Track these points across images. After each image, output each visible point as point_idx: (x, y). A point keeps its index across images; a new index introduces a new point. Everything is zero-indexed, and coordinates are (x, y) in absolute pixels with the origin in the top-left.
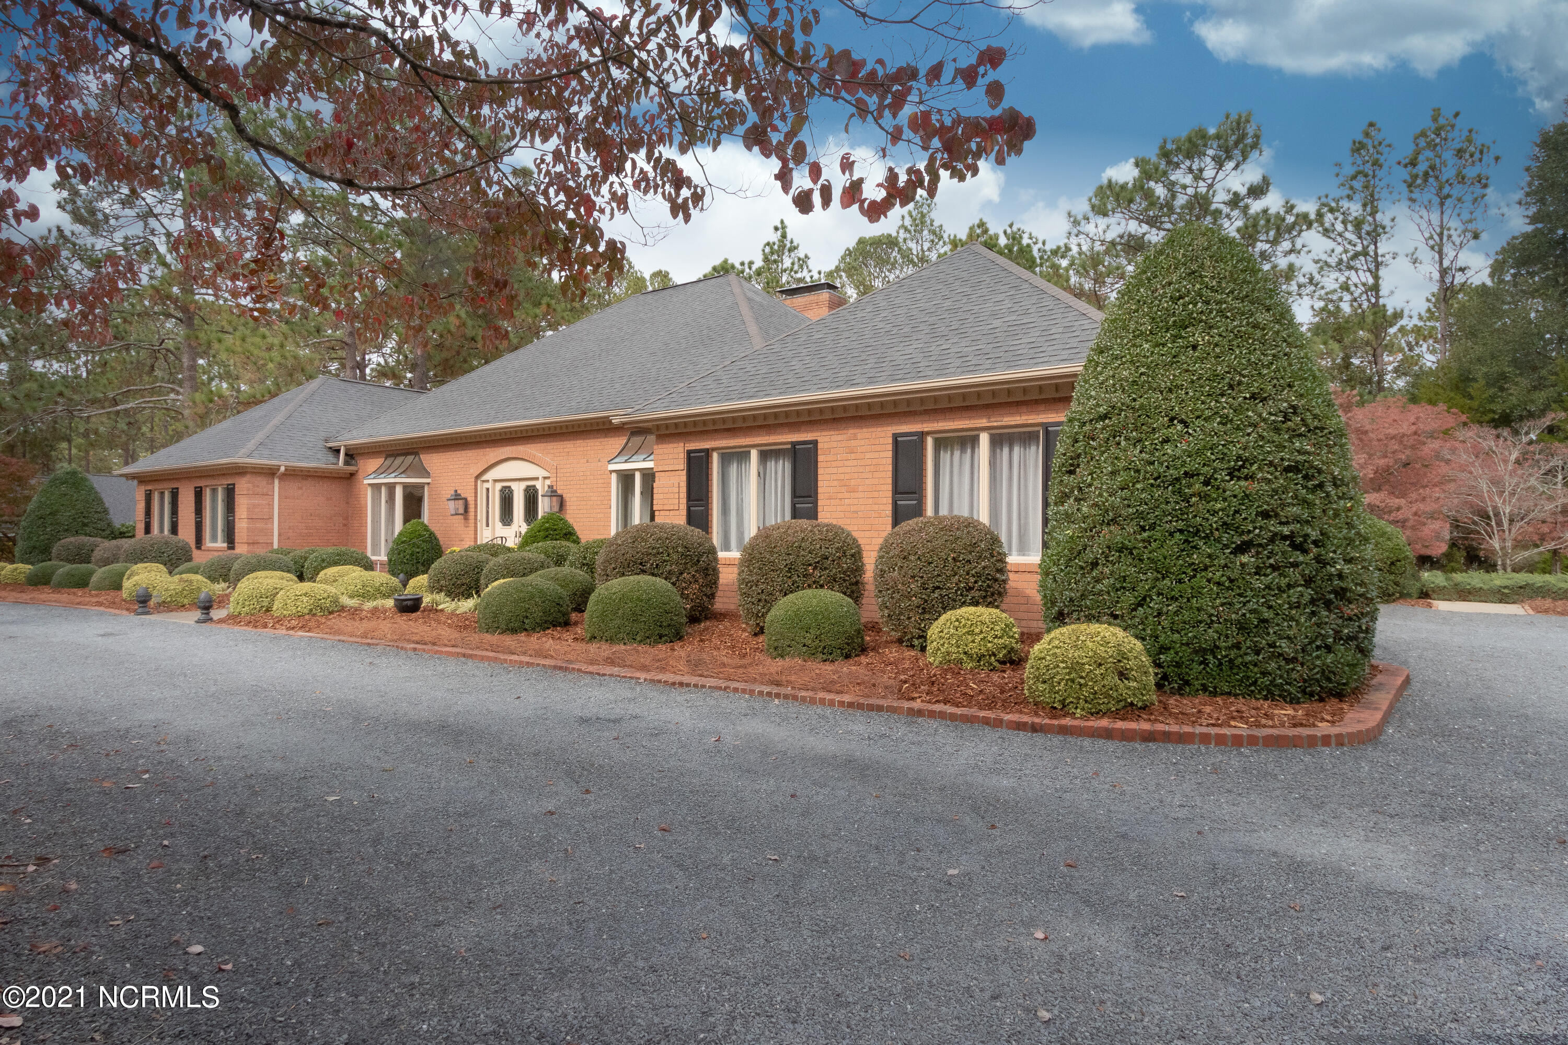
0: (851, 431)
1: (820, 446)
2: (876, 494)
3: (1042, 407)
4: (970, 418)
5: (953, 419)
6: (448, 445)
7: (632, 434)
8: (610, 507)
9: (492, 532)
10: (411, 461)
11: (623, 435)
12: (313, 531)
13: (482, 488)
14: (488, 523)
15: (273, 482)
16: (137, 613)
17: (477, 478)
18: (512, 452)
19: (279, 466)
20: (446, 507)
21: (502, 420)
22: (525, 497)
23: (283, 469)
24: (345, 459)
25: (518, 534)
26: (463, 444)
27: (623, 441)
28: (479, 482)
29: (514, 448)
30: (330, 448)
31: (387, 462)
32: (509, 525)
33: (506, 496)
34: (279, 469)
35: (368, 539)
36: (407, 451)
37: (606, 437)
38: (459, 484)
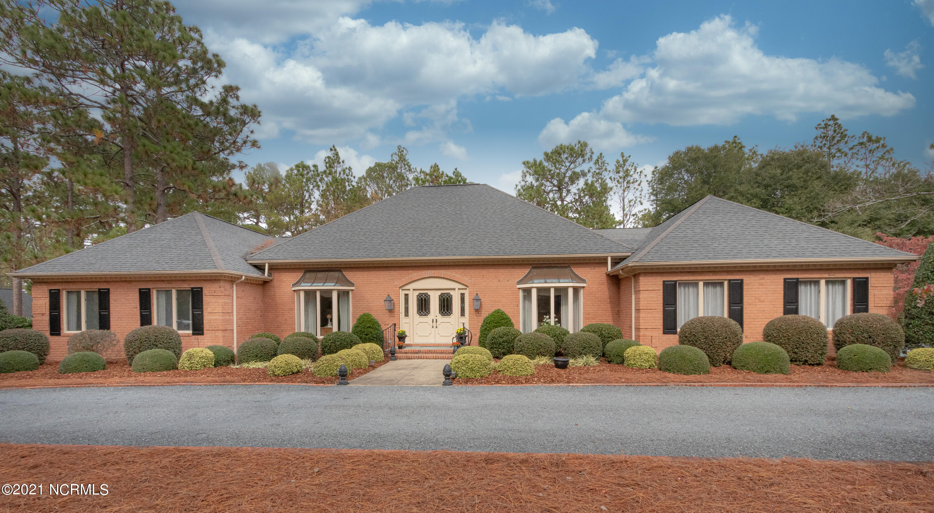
0: (762, 276)
1: (744, 281)
2: (773, 303)
3: (853, 271)
4: (821, 274)
5: (813, 274)
6: (372, 267)
7: (533, 268)
8: (517, 306)
9: (412, 320)
10: (337, 275)
11: (526, 268)
12: (249, 320)
13: (402, 294)
14: (407, 314)
15: (233, 287)
16: (341, 384)
17: (400, 288)
18: (434, 274)
19: (242, 276)
20: (371, 305)
21: (432, 255)
22: (440, 300)
23: (244, 278)
24: (268, 272)
25: (435, 321)
26: (388, 267)
27: (527, 271)
28: (401, 290)
29: (436, 271)
30: (250, 264)
31: (308, 275)
32: (425, 315)
33: (422, 299)
34: (241, 278)
35: (295, 325)
36: (330, 269)
37: (513, 268)
38: (384, 291)
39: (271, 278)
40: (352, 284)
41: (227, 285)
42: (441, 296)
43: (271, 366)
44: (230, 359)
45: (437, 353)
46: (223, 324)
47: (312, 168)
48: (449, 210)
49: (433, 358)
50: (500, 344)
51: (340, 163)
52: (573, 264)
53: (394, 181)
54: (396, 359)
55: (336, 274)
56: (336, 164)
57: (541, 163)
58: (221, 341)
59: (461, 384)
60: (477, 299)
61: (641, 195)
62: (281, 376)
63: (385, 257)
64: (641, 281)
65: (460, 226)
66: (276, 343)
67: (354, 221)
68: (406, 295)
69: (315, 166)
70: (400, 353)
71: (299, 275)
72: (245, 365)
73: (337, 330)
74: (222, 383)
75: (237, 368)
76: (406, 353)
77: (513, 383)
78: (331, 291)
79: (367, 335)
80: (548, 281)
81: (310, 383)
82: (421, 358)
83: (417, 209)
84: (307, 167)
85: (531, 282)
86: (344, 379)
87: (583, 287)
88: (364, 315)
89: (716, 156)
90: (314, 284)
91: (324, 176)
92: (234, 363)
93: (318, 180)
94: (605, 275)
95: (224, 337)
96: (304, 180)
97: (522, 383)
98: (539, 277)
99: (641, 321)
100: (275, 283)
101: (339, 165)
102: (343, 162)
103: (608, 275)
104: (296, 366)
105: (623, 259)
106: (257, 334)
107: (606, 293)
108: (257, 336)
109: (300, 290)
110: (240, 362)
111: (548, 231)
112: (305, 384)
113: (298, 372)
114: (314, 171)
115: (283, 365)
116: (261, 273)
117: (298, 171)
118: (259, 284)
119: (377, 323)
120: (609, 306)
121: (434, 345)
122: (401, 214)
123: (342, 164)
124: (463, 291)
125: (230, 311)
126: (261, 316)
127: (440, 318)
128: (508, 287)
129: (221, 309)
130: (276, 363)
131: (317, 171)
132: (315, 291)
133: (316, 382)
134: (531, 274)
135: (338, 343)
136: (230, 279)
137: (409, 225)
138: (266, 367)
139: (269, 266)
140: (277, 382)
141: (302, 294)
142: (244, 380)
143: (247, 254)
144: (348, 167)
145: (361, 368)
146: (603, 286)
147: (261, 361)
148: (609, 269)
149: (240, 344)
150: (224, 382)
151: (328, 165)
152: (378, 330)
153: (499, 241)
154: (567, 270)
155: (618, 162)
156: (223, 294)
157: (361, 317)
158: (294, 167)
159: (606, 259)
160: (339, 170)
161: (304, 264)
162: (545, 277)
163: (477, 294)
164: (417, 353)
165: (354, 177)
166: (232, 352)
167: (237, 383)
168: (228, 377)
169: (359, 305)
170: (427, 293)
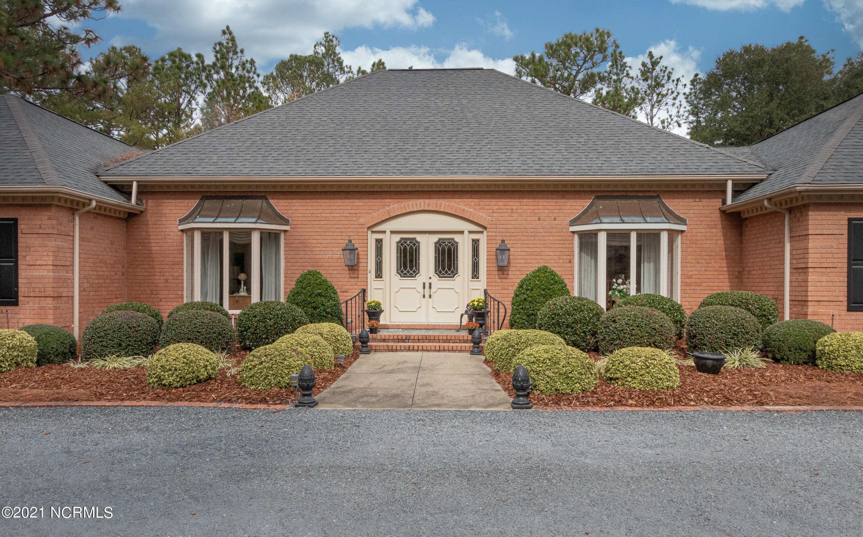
6: (321, 192)
7: (597, 198)
8: (570, 262)
9: (388, 284)
10: (260, 205)
11: (585, 198)
12: (101, 281)
13: (372, 238)
14: (379, 275)
15: (74, 219)
16: (301, 404)
17: (369, 228)
18: (429, 205)
19: (90, 200)
20: (317, 257)
21: (427, 172)
22: (437, 250)
23: (94, 203)
24: (137, 198)
25: (427, 286)
26: (348, 192)
27: (587, 203)
28: (369, 232)
29: (431, 201)
30: (105, 182)
31: (207, 204)
32: (411, 276)
33: (405, 248)
34: (89, 204)
35: (183, 290)
36: (246, 194)
37: (563, 198)
38: (340, 234)
39: (141, 208)
40: (285, 221)
41: (64, 216)
42: (438, 244)
43: (153, 367)
44: (67, 351)
45: (439, 341)
46: (55, 285)
47: (195, 59)
48: (440, 104)
49: (435, 350)
50: (568, 326)
51: (237, 53)
52: (665, 192)
53: (318, 85)
54: (368, 352)
55: (259, 203)
56: (231, 55)
57: (541, 59)
58: (51, 317)
59: (546, 405)
60: (503, 250)
61: (678, 112)
62: (176, 387)
63: (344, 173)
64: (810, 217)
65: (464, 129)
66: (155, 321)
67: (283, 118)
68: (379, 242)
69: (199, 56)
70: (375, 340)
71: (193, 203)
72: (98, 363)
73: (258, 300)
74: (53, 403)
75: (82, 369)
76: (384, 340)
77: (652, 403)
78: (248, 232)
79: (315, 308)
80: (625, 219)
81: (236, 402)
82: (413, 350)
83: (387, 103)
84: (188, 57)
85: (597, 220)
86: (309, 395)
87: (682, 232)
88: (310, 273)
89: (787, 60)
90: (219, 220)
91: (213, 72)
92: (76, 358)
93: (203, 78)
94: (718, 212)
95: (55, 308)
96: (183, 76)
97: (669, 405)
98: (609, 213)
99: (810, 289)
100: (150, 217)
101: (235, 57)
102: (242, 51)
103: (723, 212)
104: (206, 366)
105: (752, 184)
106: (118, 304)
107: (719, 242)
108: (118, 308)
109: (193, 229)
110: (88, 357)
111: (616, 139)
112: (227, 405)
113: (209, 378)
114: (197, 63)
115: (179, 365)
116: (123, 198)
117: (174, 62)
118: (119, 219)
119: (331, 287)
120: (724, 263)
121: (428, 328)
122: (362, 109)
123: (239, 54)
124: (476, 236)
125: (68, 263)
126: (123, 274)
127: (435, 280)
128: (555, 230)
129: (51, 258)
130: (164, 360)
131: (203, 62)
132: (220, 232)
133: (250, 401)
134: (594, 208)
135: (271, 323)
136: (69, 205)
137: (378, 126)
138: (138, 366)
139: (139, 186)
140: (170, 400)
141: (197, 237)
142: (100, 396)
143: (99, 166)
144: (249, 60)
145: (325, 371)
146: (715, 230)
147: (127, 355)
148: (729, 201)
149: (85, 324)
150: (57, 399)
151: (219, 55)
152: (334, 301)
153: (537, 153)
154: (655, 203)
155: (644, 65)
156: (55, 232)
157: (304, 277)
158: (167, 57)
159: (723, 184)
160: (236, 63)
161: (201, 184)
162: (620, 213)
163: (503, 241)
164: (402, 340)
165: (258, 76)
166: (70, 336)
167: (84, 403)
168: (64, 389)
169: (296, 256)
170: (414, 239)
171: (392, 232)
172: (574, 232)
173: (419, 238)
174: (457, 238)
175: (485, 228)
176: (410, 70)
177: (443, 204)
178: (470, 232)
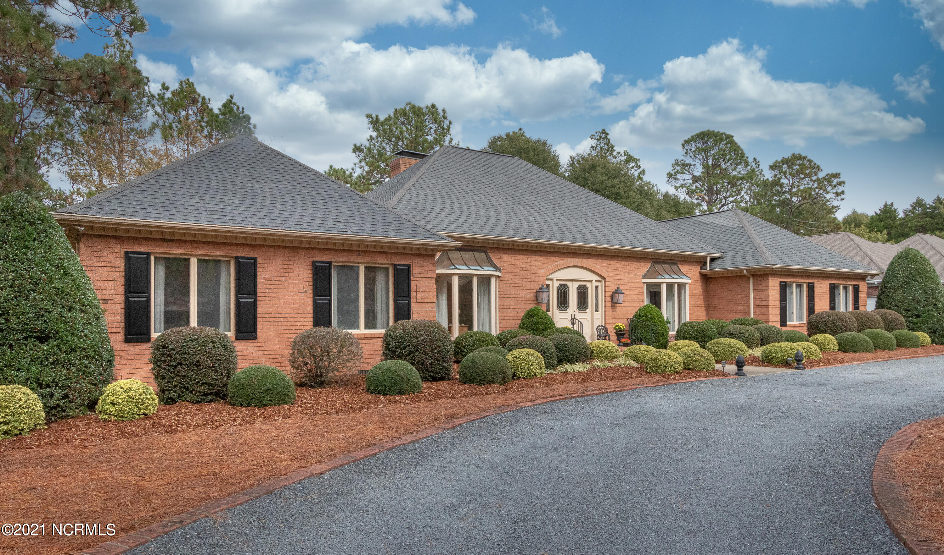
0: (821, 281)
1: (815, 285)
3: (853, 280)
4: (843, 281)
5: (840, 281)
7: (653, 262)
8: (642, 301)
10: (482, 256)
11: (648, 262)
14: (548, 309)
17: (546, 277)
18: (577, 262)
22: (578, 292)
25: (573, 317)
27: (649, 265)
28: (545, 280)
29: (579, 260)
32: (565, 310)
33: (562, 291)
36: (473, 248)
37: (639, 262)
38: (531, 280)
40: (499, 270)
42: (579, 289)
52: (680, 261)
85: (661, 276)
94: (698, 273)
99: (770, 316)
103: (701, 274)
105: (717, 260)
107: (700, 290)
120: (702, 302)
124: (598, 284)
127: (577, 313)
128: (636, 281)
134: (653, 269)
141: (457, 280)
146: (697, 284)
148: (708, 268)
154: (675, 267)
159: (705, 258)
163: (618, 288)
169: (505, 296)
170: (566, 285)
171: (557, 280)
172: (644, 283)
173: (569, 284)
174: (588, 285)
175: (604, 279)
176: (468, 149)
177: (585, 262)
178: (596, 281)
